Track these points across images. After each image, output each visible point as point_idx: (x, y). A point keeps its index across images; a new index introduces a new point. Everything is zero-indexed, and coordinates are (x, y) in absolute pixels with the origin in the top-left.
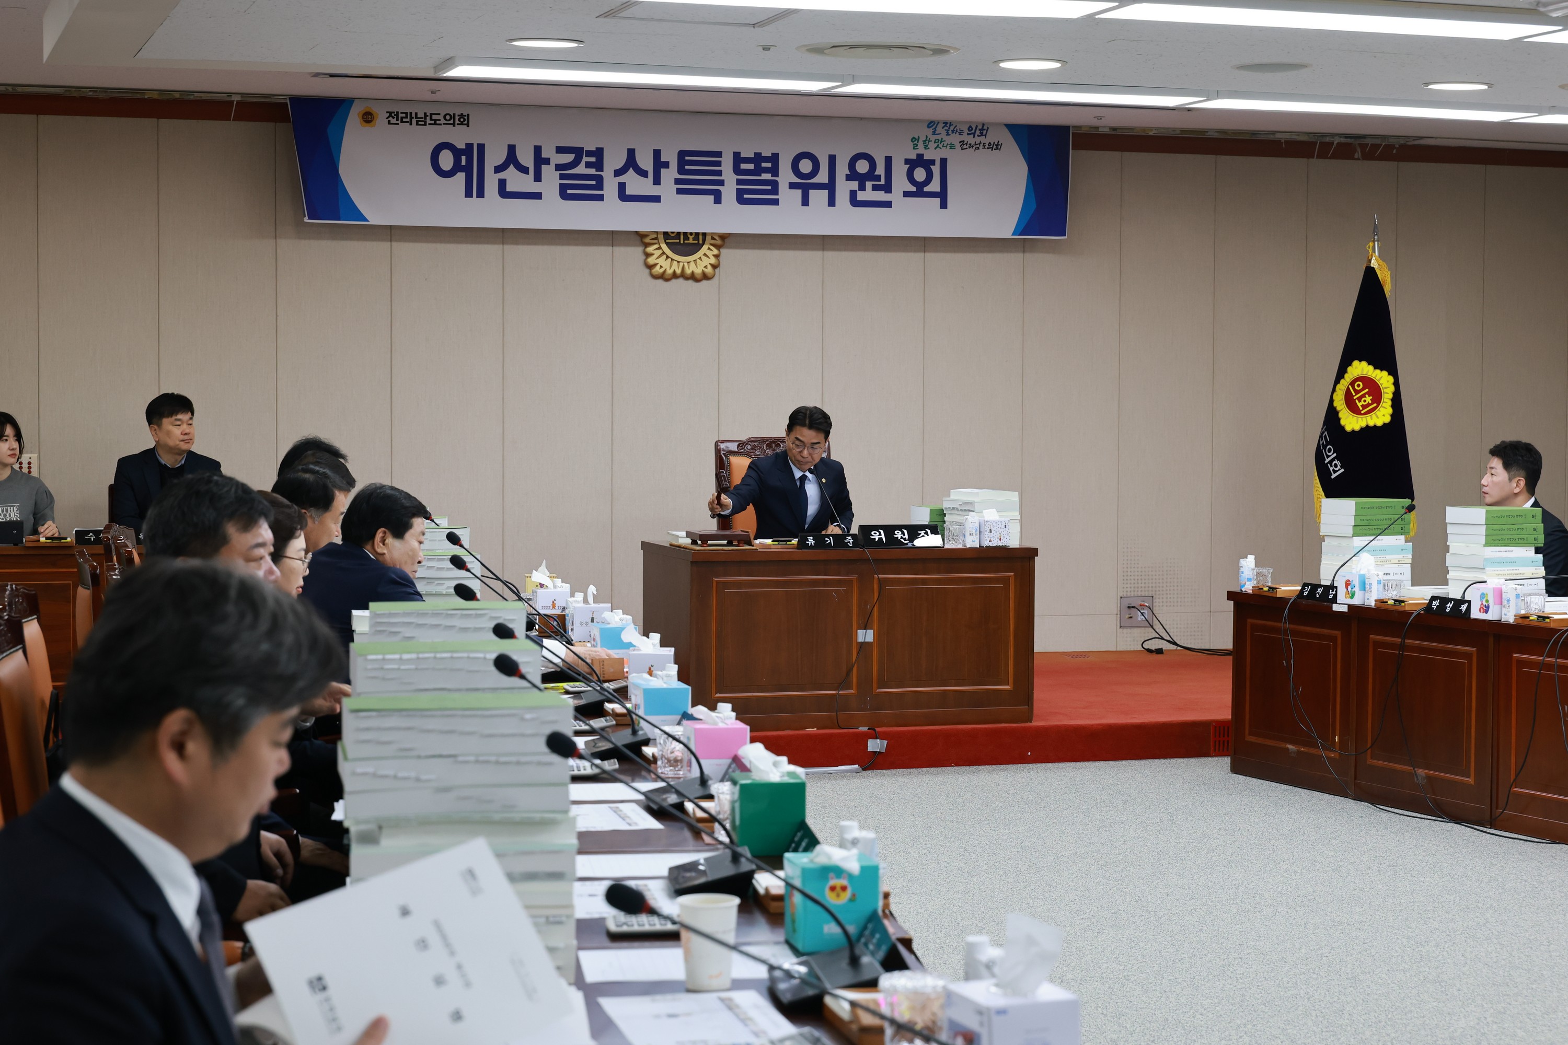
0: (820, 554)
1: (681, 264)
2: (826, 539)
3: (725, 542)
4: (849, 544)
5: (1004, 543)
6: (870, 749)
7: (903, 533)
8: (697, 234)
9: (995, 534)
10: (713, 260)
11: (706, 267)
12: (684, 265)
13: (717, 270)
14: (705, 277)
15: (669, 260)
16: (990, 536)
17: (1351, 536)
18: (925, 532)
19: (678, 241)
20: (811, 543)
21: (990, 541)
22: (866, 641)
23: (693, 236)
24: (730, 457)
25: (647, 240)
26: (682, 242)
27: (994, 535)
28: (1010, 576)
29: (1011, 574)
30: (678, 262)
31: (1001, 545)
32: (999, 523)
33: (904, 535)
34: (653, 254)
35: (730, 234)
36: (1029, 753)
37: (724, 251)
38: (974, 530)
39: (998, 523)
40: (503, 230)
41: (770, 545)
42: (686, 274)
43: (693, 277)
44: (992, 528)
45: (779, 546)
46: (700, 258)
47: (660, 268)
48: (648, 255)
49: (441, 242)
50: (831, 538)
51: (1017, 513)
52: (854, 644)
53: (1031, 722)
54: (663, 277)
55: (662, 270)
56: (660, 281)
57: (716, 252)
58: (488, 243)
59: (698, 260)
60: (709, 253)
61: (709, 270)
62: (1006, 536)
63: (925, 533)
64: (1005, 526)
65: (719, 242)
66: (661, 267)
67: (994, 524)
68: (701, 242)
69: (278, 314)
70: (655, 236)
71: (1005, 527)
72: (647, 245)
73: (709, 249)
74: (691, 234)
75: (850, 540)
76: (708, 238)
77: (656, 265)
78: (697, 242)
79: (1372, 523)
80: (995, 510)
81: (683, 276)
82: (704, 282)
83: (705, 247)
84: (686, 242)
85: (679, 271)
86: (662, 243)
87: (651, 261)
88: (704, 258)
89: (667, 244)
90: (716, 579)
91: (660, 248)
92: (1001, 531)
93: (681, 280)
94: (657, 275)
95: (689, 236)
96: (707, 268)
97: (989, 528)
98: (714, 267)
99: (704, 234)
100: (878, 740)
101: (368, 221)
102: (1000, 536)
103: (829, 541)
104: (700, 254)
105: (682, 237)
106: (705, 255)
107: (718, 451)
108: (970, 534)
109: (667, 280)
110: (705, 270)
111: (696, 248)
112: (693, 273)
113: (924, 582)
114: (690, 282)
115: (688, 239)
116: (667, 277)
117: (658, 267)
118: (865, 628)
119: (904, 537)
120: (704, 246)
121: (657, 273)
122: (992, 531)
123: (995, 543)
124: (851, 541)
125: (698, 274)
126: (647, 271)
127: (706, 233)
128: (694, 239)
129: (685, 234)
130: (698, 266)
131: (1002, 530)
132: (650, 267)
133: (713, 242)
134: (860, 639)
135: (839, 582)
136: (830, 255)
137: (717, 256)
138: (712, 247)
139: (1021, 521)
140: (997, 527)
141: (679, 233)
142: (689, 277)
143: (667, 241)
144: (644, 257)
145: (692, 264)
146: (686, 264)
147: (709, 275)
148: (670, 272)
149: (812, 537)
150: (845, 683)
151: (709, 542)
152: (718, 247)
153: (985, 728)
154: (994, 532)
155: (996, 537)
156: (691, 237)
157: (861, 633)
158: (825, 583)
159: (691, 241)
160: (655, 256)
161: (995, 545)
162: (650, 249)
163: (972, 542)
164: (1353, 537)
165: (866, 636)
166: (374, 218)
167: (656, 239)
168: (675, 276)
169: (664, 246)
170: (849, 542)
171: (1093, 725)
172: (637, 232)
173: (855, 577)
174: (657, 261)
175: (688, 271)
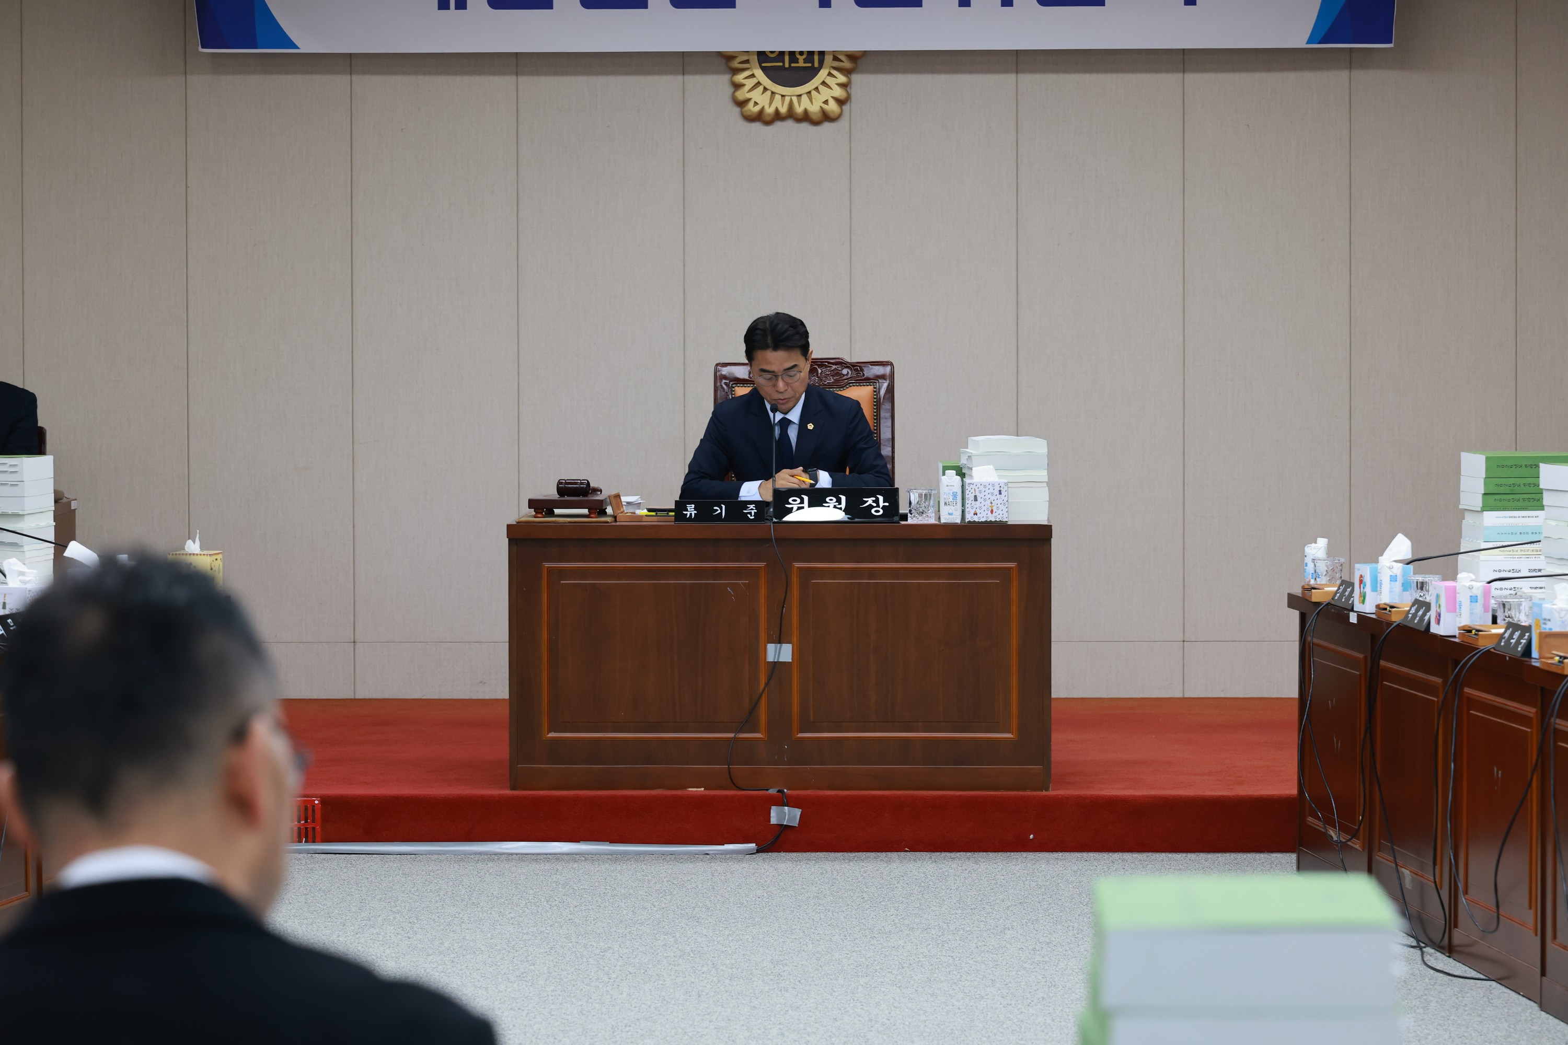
0: (705, 530)
1: (787, 99)
2: (715, 508)
3: (585, 511)
4: (749, 515)
5: (999, 517)
6: (774, 820)
7: (839, 501)
8: (811, 54)
9: (983, 503)
10: (839, 92)
11: (826, 102)
12: (791, 99)
13: (846, 108)
14: (826, 117)
15: (769, 93)
16: (975, 506)
17: (1480, 509)
18: (874, 499)
19: (781, 64)
20: (691, 514)
21: (976, 514)
22: (780, 660)
23: (804, 57)
24: (736, 388)
25: (735, 64)
26: (787, 65)
27: (980, 505)
28: (1012, 568)
29: (1012, 565)
30: (783, 96)
31: (993, 520)
32: (990, 487)
33: (840, 504)
34: (743, 85)
35: (865, 53)
36: (1031, 836)
37: (856, 78)
38: (951, 498)
39: (988, 487)
40: (517, 55)
41: (642, 516)
42: (796, 113)
43: (806, 118)
44: (977, 494)
45: (655, 519)
46: (816, 89)
47: (754, 106)
48: (737, 86)
49: (425, 73)
50: (724, 507)
51: (1045, 473)
52: (762, 665)
53: (1047, 790)
54: (759, 118)
55: (757, 109)
56: (757, 126)
57: (842, 79)
58: (494, 73)
59: (814, 93)
60: (829, 80)
61: (833, 107)
62: (1002, 507)
63: (874, 501)
64: (1000, 491)
65: (847, 64)
66: (756, 103)
67: (982, 488)
68: (816, 65)
69: (189, 185)
70: (745, 58)
71: (1000, 493)
72: (736, 71)
73: (830, 74)
74: (801, 53)
75: (752, 509)
76: (828, 59)
77: (748, 101)
78: (810, 65)
79: (1517, 490)
80: (991, 467)
81: (791, 115)
82: (827, 126)
83: (823, 74)
84: (793, 65)
85: (783, 110)
86: (755, 68)
87: (741, 95)
88: (821, 88)
89: (764, 69)
90: (547, 565)
91: (753, 76)
92: (992, 499)
93: (790, 123)
94: (750, 116)
95: (798, 56)
96: (827, 104)
97: (974, 494)
98: (841, 102)
99: (822, 54)
100: (786, 808)
101: (299, 48)
102: (992, 507)
103: (719, 511)
104: (816, 82)
105: (787, 58)
106: (824, 83)
107: (718, 378)
108: (945, 504)
109: (768, 123)
110: (825, 106)
111: (811, 73)
112: (806, 111)
113: (872, 573)
114: (805, 126)
115: (797, 61)
116: (768, 118)
117: (751, 104)
118: (780, 642)
119: (839, 506)
120: (822, 71)
121: (749, 113)
122: (979, 498)
123: (984, 516)
124: (753, 512)
125: (815, 113)
126: (737, 110)
127: (824, 51)
128: (805, 61)
129: (792, 54)
130: (814, 100)
131: (995, 498)
132: (742, 104)
133: (836, 64)
134: (771, 658)
135: (738, 573)
136: (1028, 80)
137: (843, 86)
138: (835, 72)
139: (1051, 484)
140: (986, 493)
141: (782, 54)
142: (800, 117)
143: (763, 65)
144: (731, 90)
145: (805, 98)
146: (795, 99)
147: (832, 115)
148: (770, 110)
149: (693, 506)
150: (749, 723)
151: (557, 511)
152: (847, 72)
153: (960, 796)
154: (982, 500)
155: (984, 508)
156: (801, 58)
157: (771, 647)
158: (717, 573)
159: (801, 64)
160: (747, 88)
161: (983, 520)
162: (740, 78)
163: (951, 515)
164: (1482, 511)
165: (783, 653)
166: (306, 43)
167: (747, 62)
168: (778, 117)
169: (759, 74)
170: (750, 513)
171: (1139, 796)
172: (720, 54)
173: (762, 564)
174: (748, 96)
175: (799, 110)
